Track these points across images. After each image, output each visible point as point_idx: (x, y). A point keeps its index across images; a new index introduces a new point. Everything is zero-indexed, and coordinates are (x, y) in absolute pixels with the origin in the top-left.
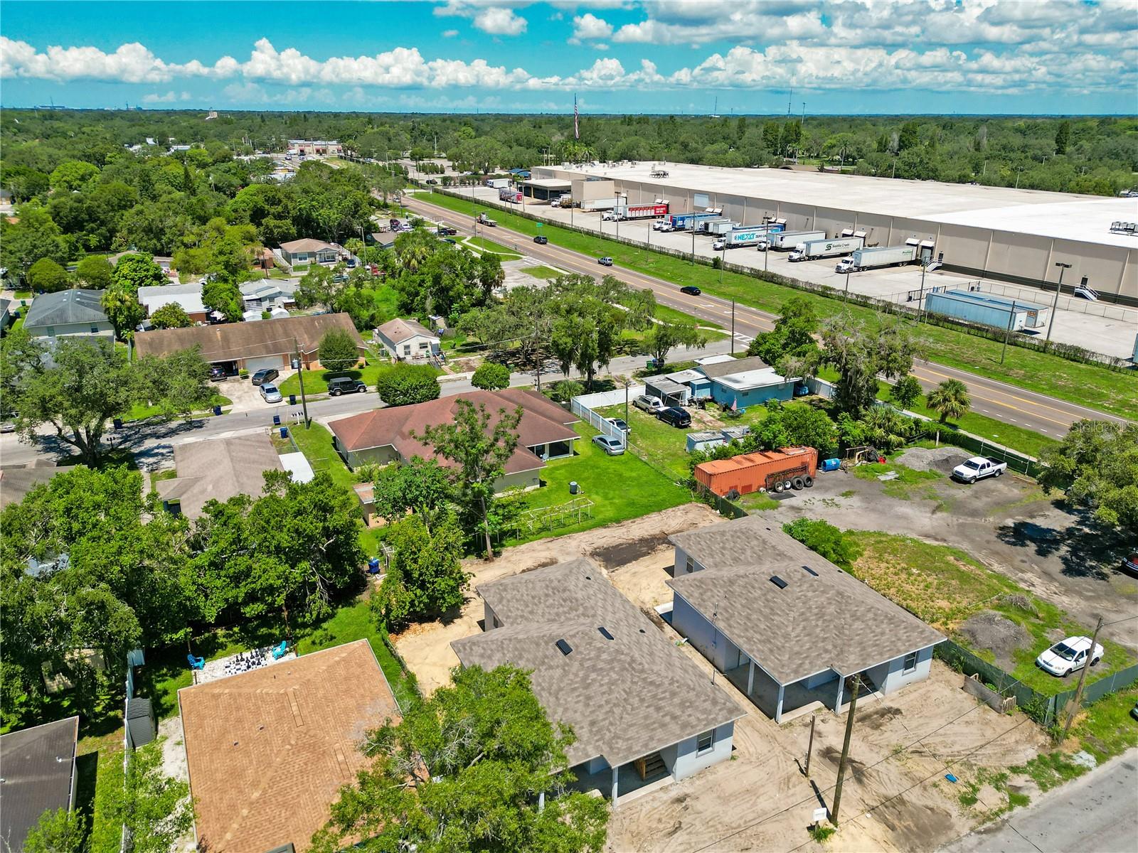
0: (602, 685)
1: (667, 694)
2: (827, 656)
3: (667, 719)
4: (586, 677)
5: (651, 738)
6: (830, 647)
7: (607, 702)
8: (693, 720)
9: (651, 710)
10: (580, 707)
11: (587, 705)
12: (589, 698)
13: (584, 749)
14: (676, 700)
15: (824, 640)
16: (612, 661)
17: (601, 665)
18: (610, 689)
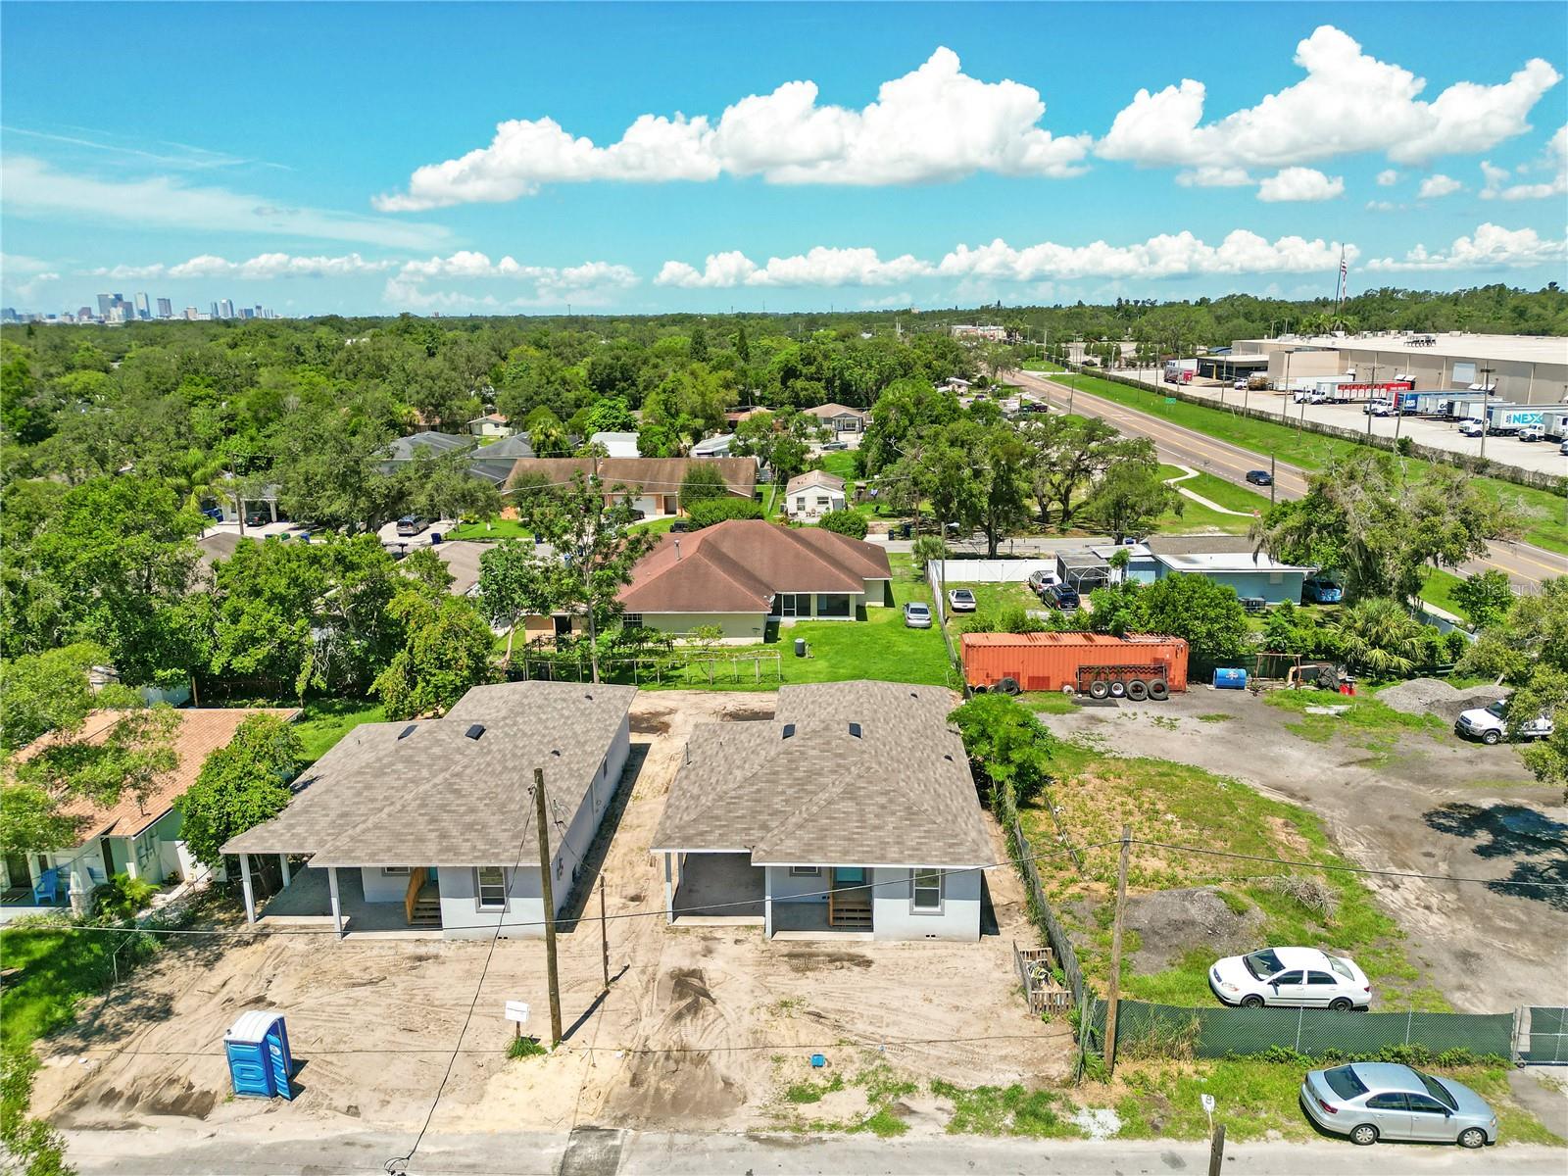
0: (399, 779)
1: (463, 808)
2: (756, 834)
3: (434, 835)
4: (392, 764)
5: (389, 849)
6: (774, 824)
7: (386, 798)
8: (466, 847)
9: (422, 820)
10: (349, 793)
11: (359, 794)
12: (368, 787)
13: (305, 838)
14: (468, 819)
15: (775, 813)
16: (440, 757)
17: (423, 758)
18: (404, 787)
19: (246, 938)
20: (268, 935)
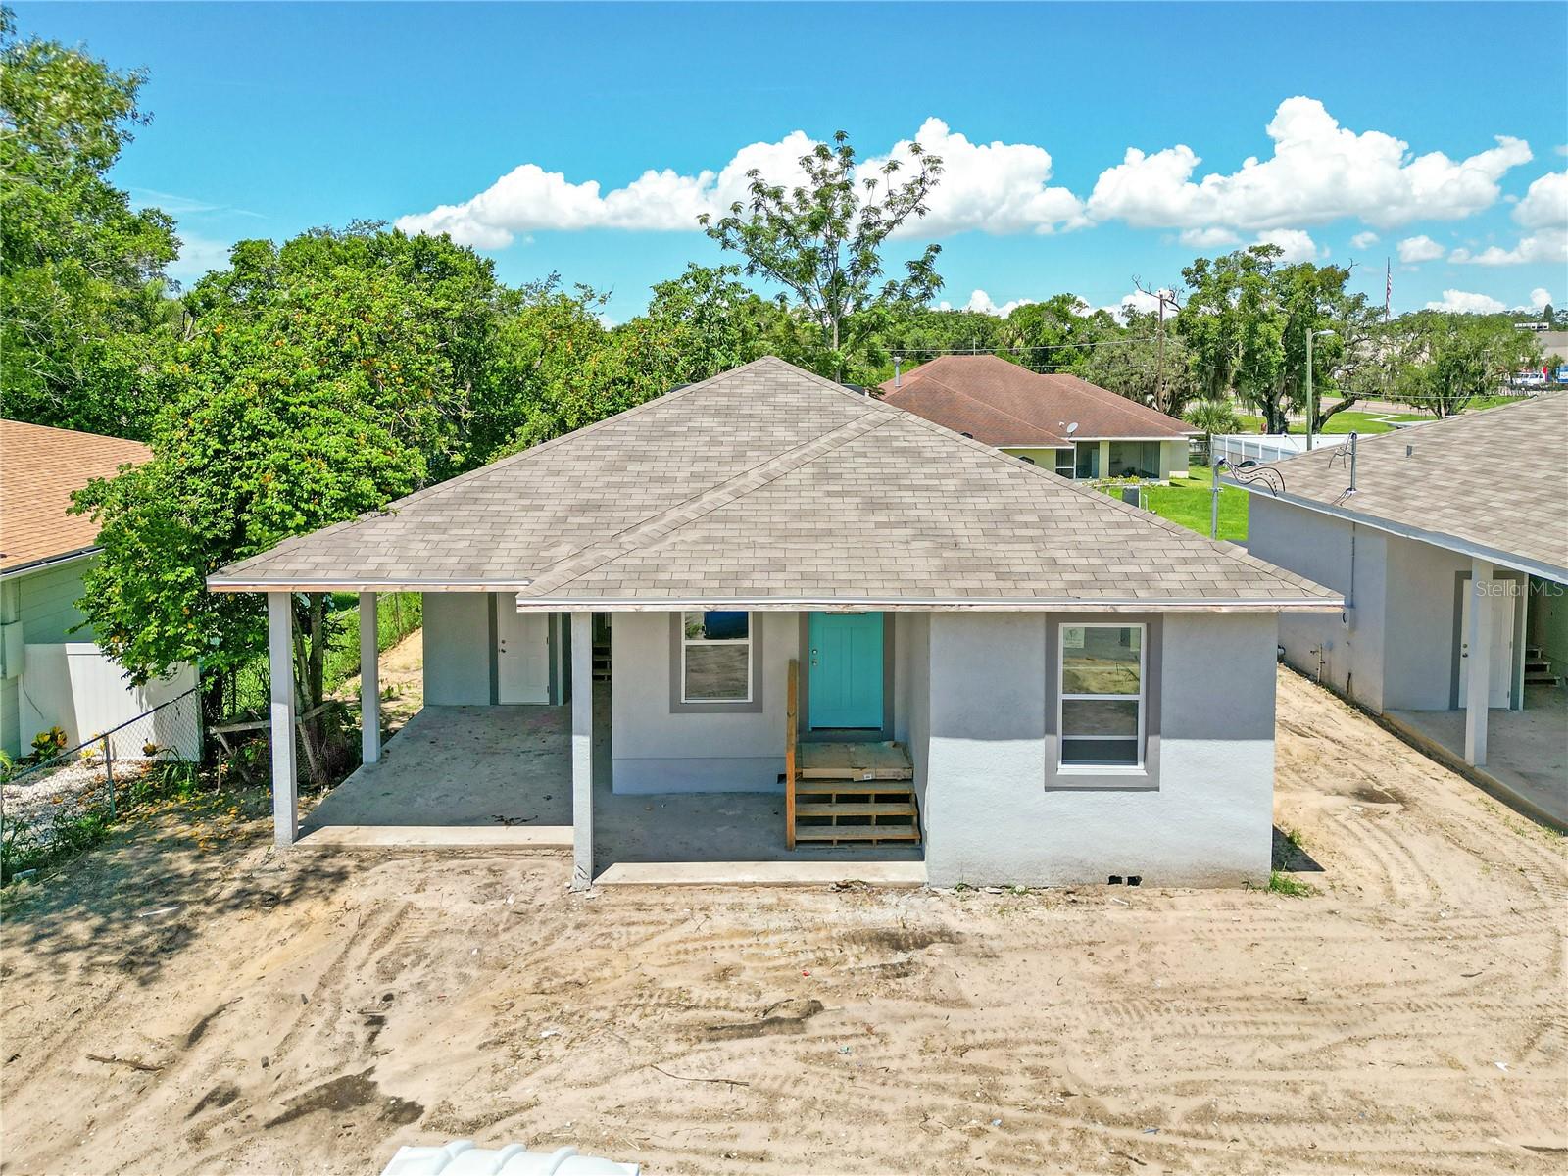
0: (715, 443)
19: (267, 883)
20: (341, 876)
